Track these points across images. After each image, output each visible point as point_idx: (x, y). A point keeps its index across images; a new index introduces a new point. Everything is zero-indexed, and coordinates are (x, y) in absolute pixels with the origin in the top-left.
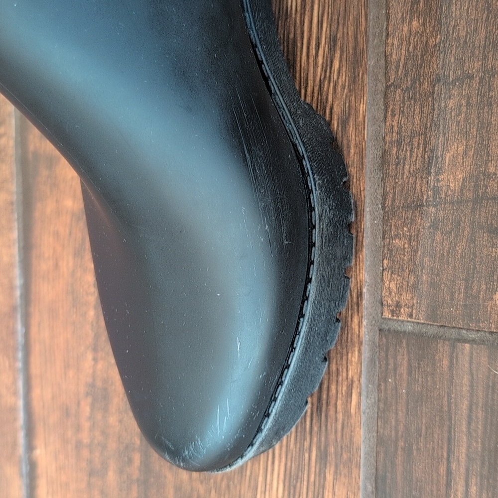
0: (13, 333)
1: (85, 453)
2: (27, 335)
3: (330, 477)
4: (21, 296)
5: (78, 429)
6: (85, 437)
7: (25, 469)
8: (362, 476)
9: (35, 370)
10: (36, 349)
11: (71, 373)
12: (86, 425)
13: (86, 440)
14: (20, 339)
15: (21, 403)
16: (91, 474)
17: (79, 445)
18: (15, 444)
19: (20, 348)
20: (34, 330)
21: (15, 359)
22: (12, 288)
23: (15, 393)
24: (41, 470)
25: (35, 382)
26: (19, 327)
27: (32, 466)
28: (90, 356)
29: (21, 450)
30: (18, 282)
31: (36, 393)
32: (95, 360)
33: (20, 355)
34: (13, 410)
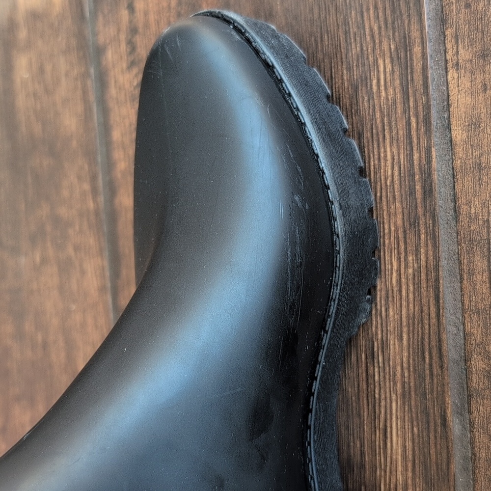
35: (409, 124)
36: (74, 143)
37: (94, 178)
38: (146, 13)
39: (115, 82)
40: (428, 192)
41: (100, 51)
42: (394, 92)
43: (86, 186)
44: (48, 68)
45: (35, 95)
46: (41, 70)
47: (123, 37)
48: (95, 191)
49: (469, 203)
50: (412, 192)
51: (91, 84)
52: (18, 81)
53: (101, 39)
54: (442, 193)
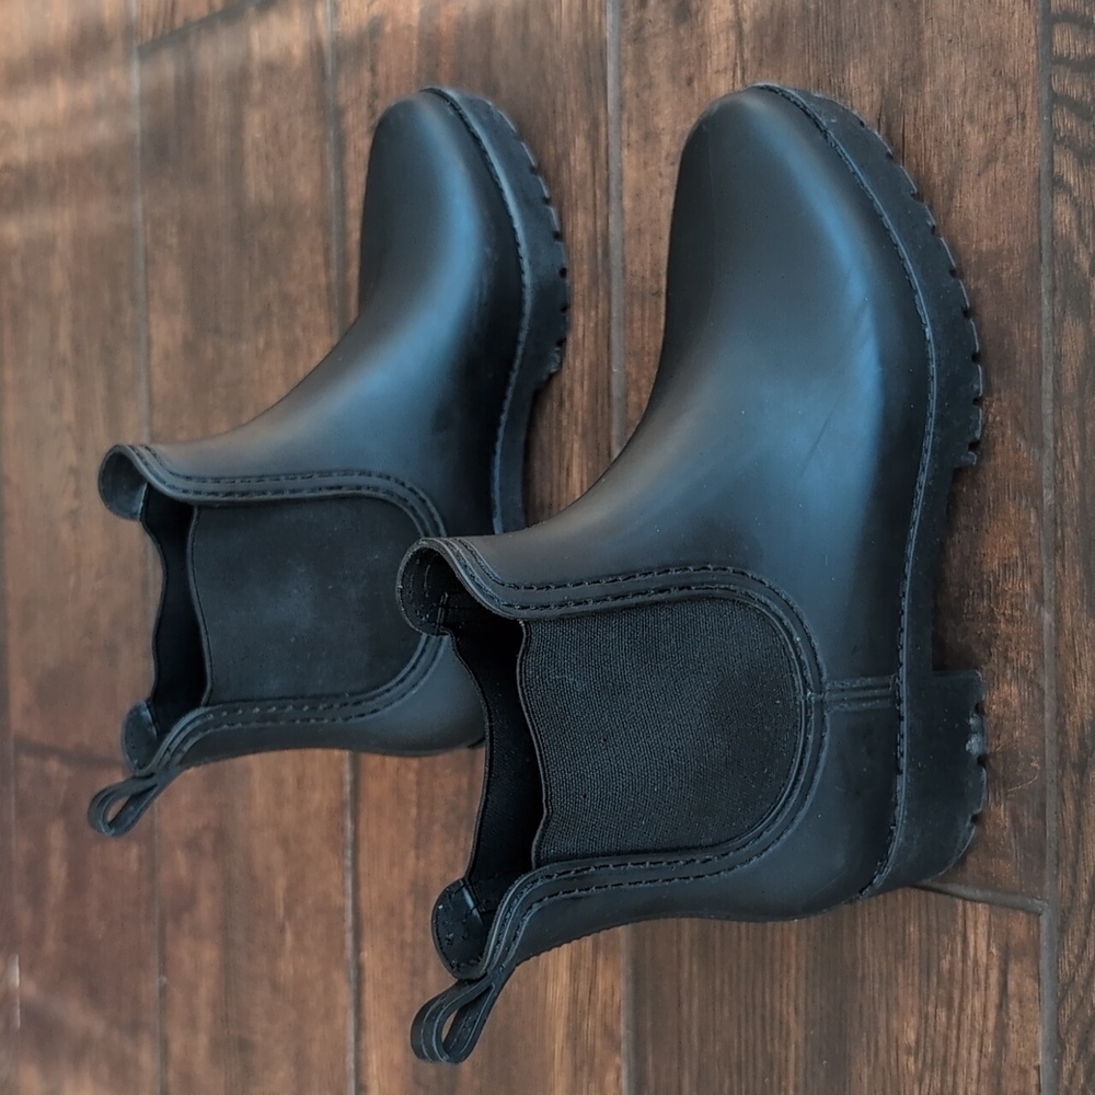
0: (343, 829)
1: (408, 953)
2: (356, 833)
3: (601, 962)
4: (351, 792)
5: (402, 928)
6: (408, 937)
7: (352, 973)
8: (623, 960)
9: (363, 869)
10: (364, 846)
11: (396, 871)
12: (409, 923)
13: (409, 938)
14: (349, 834)
15: (349, 903)
16: (414, 973)
17: (403, 946)
18: (343, 946)
19: (349, 845)
20: (362, 826)
21: (343, 856)
22: (341, 784)
23: (344, 894)
24: (367, 974)
25: (363, 881)
26: (349, 824)
27: (359, 968)
28: (412, 854)
29: (349, 953)
30: (348, 777)
31: (364, 892)
32: (418, 858)
33: (349, 853)
34: (342, 910)
35: (595, 195)
36: (308, 212)
37: (327, 250)
38: (388, 77)
39: (355, 147)
40: (606, 253)
41: (339, 113)
42: (587, 167)
43: (319, 259)
44: (284, 128)
45: (267, 157)
46: (276, 129)
47: (364, 100)
48: (327, 264)
49: (632, 262)
50: (596, 253)
51: (329, 148)
52: (248, 141)
53: (342, 100)
54: (616, 254)
